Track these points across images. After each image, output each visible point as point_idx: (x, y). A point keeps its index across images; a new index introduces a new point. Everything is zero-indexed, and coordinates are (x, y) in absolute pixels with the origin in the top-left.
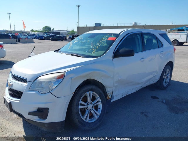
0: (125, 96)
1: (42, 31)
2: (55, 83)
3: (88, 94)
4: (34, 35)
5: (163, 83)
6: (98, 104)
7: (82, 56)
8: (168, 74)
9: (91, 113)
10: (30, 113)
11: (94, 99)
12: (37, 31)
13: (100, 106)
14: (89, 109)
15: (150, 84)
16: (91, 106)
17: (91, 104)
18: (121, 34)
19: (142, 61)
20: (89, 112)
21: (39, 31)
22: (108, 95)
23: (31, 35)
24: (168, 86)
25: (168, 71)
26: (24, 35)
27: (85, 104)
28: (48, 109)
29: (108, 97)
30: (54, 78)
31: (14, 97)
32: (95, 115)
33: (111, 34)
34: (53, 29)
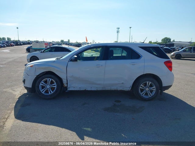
0: (83, 90)
3: (48, 79)
5: (141, 94)
6: (54, 86)
17: (49, 85)
20: (47, 89)
25: (148, 83)
29: (65, 86)
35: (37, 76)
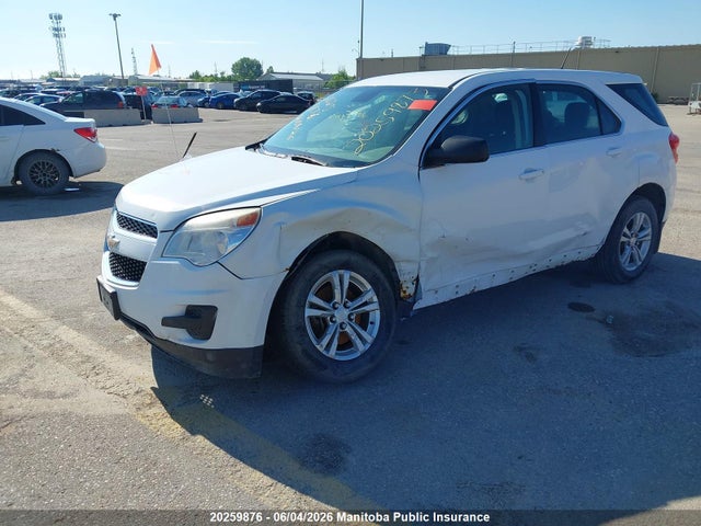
0: (466, 295)
1: (229, 79)
2: (233, 237)
3: (335, 277)
4: (202, 91)
5: (622, 260)
6: (367, 308)
7: (324, 162)
8: (642, 229)
9: (344, 335)
10: (167, 322)
11: (354, 293)
12: (214, 78)
13: (376, 316)
14: (339, 321)
15: (567, 261)
16: (346, 312)
17: (345, 306)
18: (454, 88)
19: (527, 180)
20: (339, 330)
21: (219, 76)
22: (404, 286)
23: (191, 93)
24: (641, 274)
25: (640, 218)
26: (167, 94)
27: (327, 307)
28: (212, 310)
29: (405, 292)
30: (230, 223)
31: (123, 278)
32: (358, 342)
33: (422, 90)
34: (271, 70)
35: (291, 269)
